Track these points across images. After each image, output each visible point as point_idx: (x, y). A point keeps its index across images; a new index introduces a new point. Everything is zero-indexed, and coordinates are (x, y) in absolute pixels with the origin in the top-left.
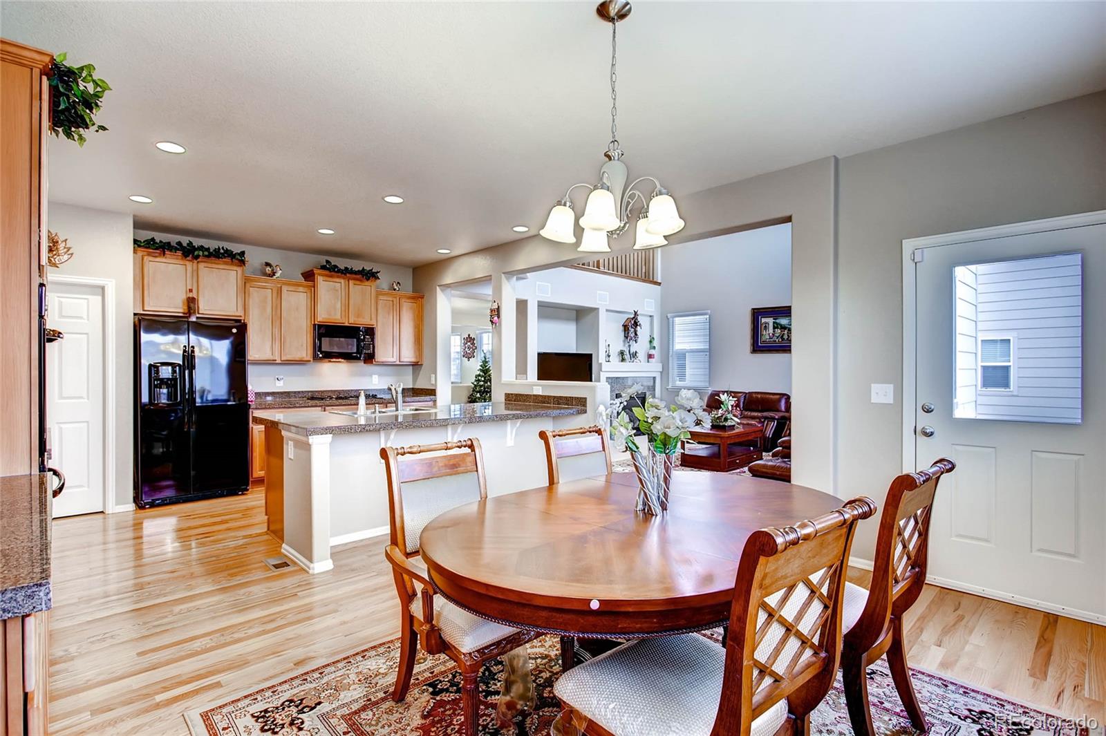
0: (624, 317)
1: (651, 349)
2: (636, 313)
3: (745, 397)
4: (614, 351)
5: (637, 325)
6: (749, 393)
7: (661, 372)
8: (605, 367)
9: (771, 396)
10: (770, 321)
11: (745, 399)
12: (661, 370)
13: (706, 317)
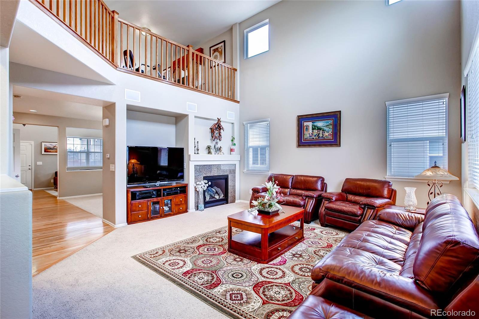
0: (212, 123)
1: (232, 145)
2: (219, 120)
3: (293, 178)
4: (202, 147)
5: (220, 129)
6: (295, 175)
7: (240, 161)
8: (193, 157)
9: (311, 179)
10: (310, 124)
11: (292, 180)
12: (240, 160)
13: (267, 123)
